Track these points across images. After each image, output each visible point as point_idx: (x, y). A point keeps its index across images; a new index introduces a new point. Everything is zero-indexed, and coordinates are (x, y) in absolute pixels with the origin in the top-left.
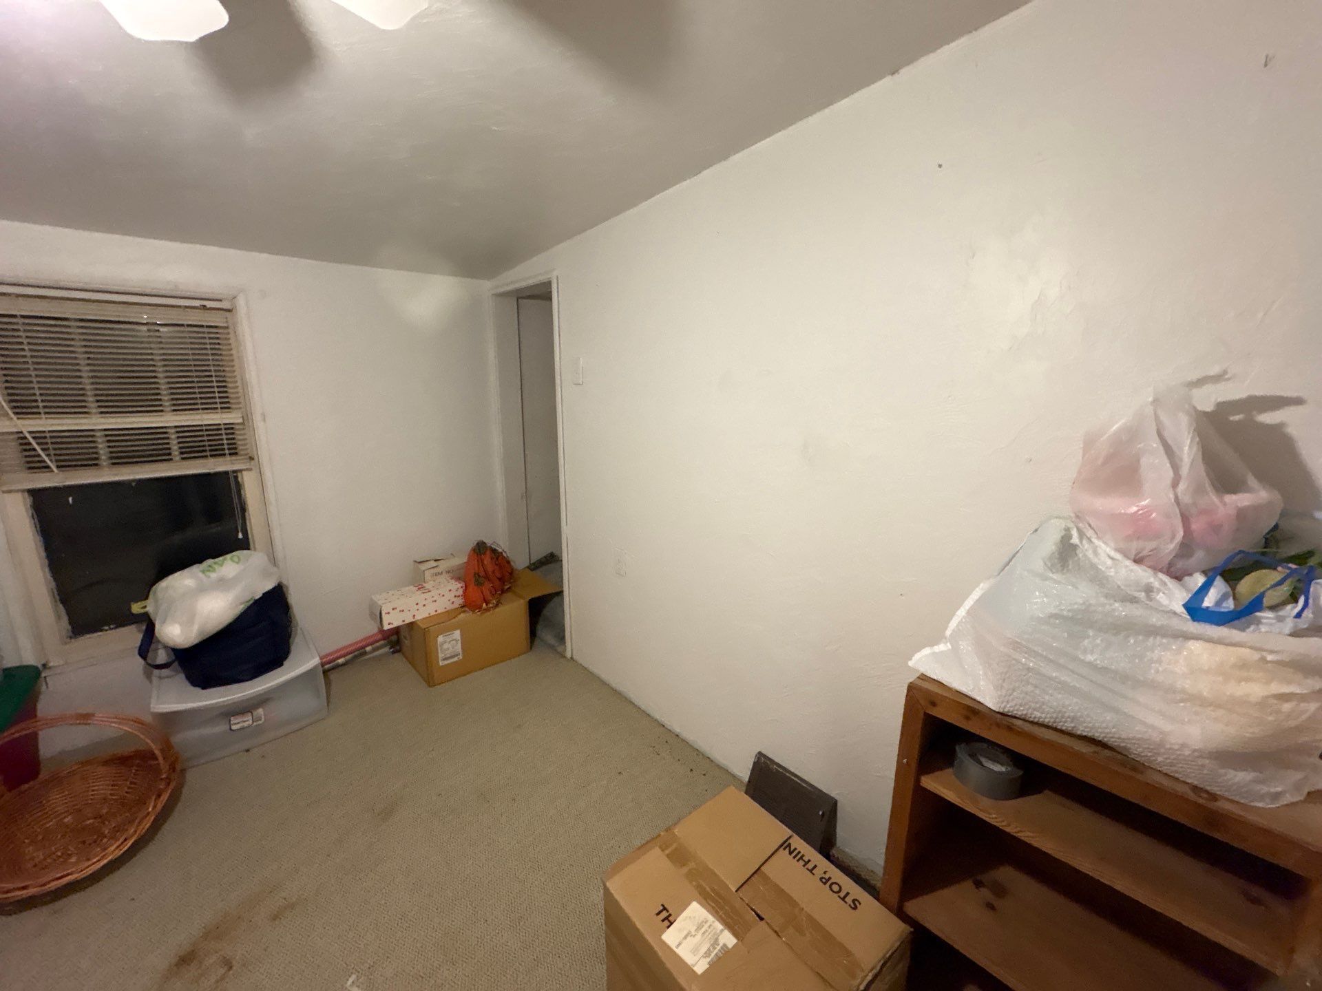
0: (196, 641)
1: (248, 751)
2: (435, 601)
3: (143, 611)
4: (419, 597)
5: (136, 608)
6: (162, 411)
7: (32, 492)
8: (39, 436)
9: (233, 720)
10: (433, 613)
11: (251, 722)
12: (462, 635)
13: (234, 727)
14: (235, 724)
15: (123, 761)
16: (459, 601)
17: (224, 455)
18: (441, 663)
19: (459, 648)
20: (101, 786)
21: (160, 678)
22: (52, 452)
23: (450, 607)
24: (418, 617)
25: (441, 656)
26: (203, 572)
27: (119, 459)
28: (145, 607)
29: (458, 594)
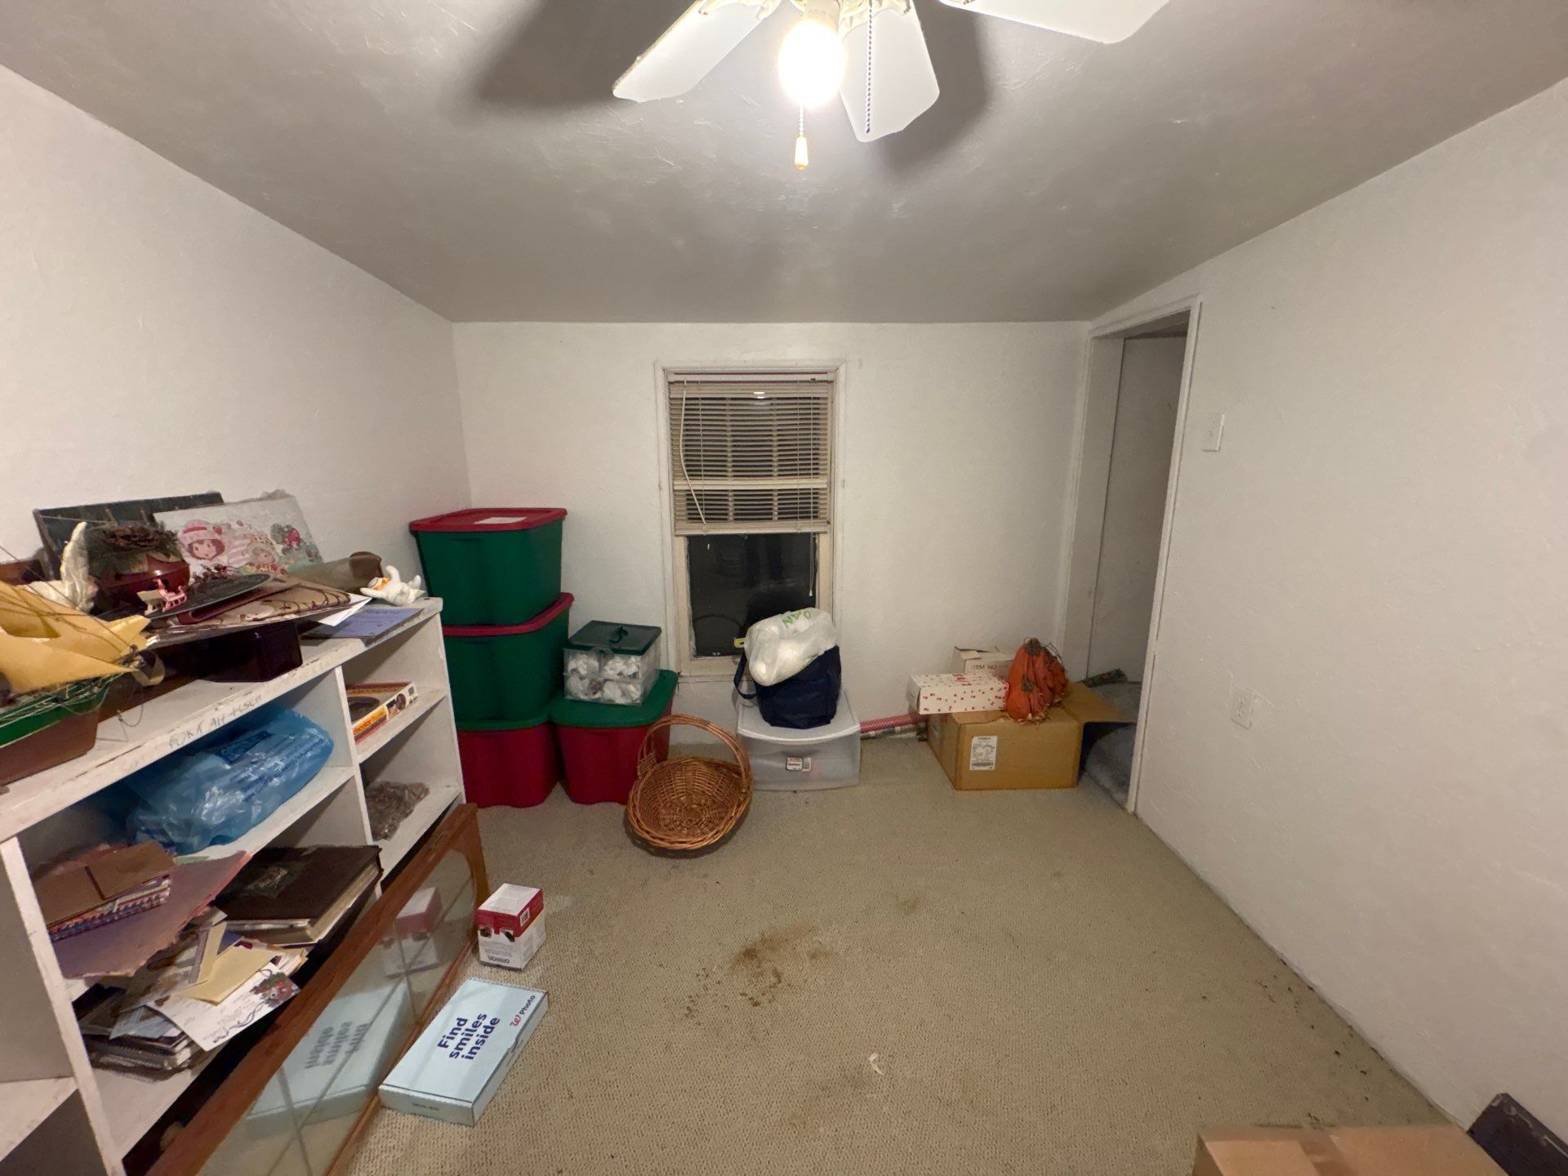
0: (774, 683)
1: (795, 792)
2: (974, 697)
3: (741, 646)
4: (959, 689)
5: (737, 643)
6: (771, 476)
7: (690, 538)
8: (699, 493)
9: (790, 761)
10: (969, 709)
11: (801, 767)
12: (999, 742)
13: (790, 768)
14: (790, 765)
15: (717, 766)
16: (1000, 704)
17: (809, 517)
18: (971, 768)
19: (993, 757)
20: (702, 782)
21: (743, 705)
22: (704, 507)
23: (989, 707)
24: (953, 711)
25: (973, 759)
26: (784, 621)
27: (742, 516)
28: (743, 643)
29: (999, 694)
